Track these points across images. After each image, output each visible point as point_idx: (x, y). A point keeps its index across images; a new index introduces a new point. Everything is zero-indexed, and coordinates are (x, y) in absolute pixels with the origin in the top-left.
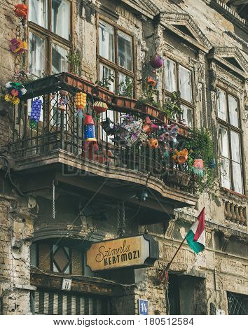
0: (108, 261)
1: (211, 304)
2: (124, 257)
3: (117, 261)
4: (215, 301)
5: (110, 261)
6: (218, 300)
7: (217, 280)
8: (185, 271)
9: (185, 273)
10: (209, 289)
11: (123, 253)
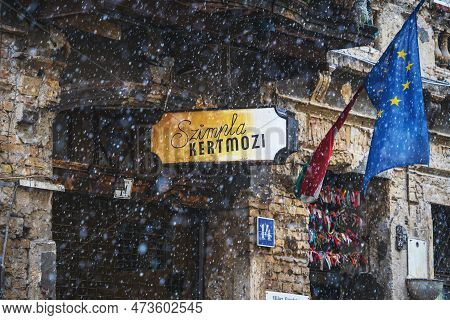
0: (197, 147)
1: (399, 227)
2: (231, 143)
3: (216, 151)
4: (407, 223)
5: (201, 149)
6: (412, 220)
7: (411, 184)
8: (348, 165)
9: (349, 170)
10: (394, 198)
11: (229, 136)
